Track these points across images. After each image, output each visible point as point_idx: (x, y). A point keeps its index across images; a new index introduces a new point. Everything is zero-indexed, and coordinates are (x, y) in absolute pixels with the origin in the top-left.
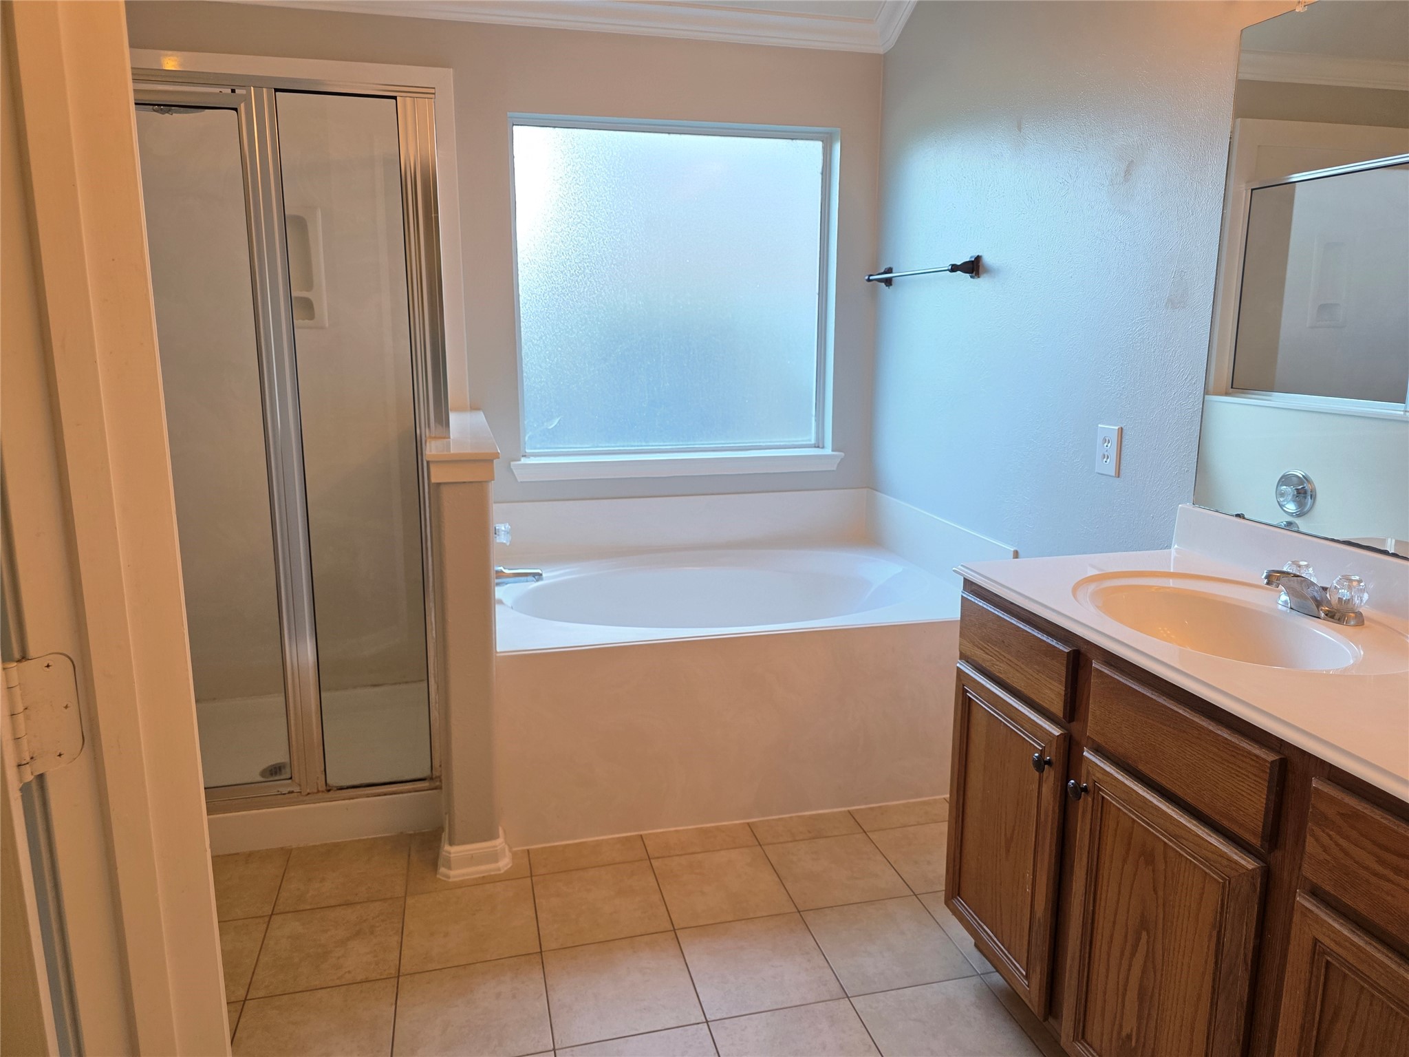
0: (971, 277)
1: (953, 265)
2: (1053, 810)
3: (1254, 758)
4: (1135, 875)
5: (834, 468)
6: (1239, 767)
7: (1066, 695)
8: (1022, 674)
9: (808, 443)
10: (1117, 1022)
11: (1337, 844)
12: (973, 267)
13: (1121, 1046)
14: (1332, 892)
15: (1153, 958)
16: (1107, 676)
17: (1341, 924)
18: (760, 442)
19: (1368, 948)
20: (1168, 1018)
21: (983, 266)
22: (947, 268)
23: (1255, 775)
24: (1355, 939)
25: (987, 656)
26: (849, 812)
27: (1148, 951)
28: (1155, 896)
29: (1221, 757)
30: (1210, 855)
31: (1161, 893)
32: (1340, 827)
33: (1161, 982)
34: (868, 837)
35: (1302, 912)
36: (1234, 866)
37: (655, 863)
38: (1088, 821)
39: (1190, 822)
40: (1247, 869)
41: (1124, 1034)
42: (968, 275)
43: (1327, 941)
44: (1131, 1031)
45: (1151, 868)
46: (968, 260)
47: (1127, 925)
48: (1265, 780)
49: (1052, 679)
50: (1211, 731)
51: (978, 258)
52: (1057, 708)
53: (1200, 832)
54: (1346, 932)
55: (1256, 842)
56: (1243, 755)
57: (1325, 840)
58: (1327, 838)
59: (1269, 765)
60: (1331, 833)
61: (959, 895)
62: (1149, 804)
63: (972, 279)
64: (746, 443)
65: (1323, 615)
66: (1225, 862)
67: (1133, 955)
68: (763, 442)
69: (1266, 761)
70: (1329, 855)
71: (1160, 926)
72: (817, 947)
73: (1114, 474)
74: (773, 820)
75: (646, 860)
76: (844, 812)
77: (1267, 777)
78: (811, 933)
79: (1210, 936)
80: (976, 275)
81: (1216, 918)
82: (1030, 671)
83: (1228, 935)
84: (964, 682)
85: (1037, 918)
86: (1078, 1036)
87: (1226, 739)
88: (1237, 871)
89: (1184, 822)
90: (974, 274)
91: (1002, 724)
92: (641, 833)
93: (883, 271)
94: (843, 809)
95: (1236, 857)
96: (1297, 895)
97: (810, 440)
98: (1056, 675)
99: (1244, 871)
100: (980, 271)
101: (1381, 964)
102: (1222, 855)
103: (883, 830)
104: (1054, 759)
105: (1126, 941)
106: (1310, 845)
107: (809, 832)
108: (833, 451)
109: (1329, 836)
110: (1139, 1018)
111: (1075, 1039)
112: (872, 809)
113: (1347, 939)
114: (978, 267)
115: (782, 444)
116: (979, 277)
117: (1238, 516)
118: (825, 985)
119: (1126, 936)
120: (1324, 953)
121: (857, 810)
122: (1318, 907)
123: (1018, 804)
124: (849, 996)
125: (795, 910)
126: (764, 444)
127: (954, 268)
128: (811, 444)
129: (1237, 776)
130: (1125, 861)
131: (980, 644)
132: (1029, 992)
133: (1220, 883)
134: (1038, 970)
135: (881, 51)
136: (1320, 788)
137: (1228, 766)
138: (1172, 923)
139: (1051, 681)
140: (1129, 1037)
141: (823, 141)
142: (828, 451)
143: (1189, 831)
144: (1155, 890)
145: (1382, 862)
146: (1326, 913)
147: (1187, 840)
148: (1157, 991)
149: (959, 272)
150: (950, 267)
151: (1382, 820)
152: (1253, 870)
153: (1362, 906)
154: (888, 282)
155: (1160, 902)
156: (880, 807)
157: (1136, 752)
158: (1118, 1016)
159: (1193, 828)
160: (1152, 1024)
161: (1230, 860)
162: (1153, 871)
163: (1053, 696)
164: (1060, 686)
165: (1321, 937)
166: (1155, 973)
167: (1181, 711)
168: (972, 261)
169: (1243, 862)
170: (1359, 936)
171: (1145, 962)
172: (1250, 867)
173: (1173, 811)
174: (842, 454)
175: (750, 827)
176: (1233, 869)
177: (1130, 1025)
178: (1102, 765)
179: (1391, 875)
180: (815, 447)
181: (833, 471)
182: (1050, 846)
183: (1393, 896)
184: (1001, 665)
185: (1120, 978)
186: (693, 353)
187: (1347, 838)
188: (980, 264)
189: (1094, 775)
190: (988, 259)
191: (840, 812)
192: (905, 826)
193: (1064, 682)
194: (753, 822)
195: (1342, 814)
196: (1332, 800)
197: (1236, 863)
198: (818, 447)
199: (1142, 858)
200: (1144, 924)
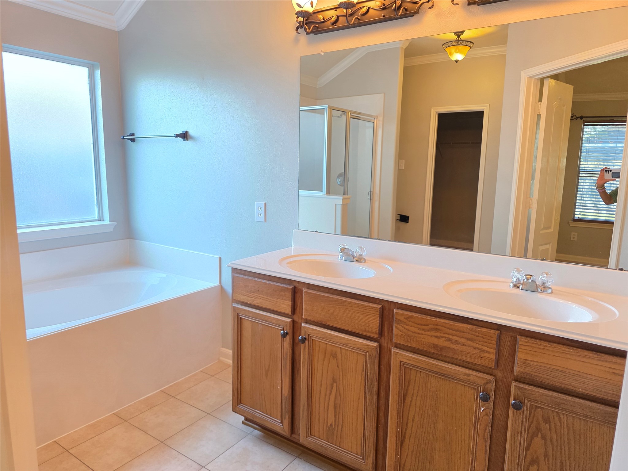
0: (184, 140)
1: (176, 134)
2: (290, 352)
3: (373, 308)
4: (329, 364)
5: (112, 230)
6: (368, 312)
7: (292, 305)
8: (270, 301)
9: (94, 219)
10: (326, 421)
11: (405, 328)
12: (185, 136)
13: (328, 430)
14: (405, 344)
15: (339, 392)
16: (311, 293)
17: (408, 353)
18: (68, 220)
19: (418, 358)
20: (347, 411)
21: (190, 136)
22: (173, 136)
23: (374, 314)
24: (414, 356)
25: (250, 298)
26: (161, 391)
27: (337, 390)
28: (338, 369)
29: (361, 311)
30: (360, 346)
31: (340, 367)
32: (406, 322)
33: (343, 399)
34: (176, 398)
35: (395, 354)
36: (369, 347)
37: (72, 451)
38: (307, 350)
39: (350, 337)
40: (375, 346)
41: (329, 425)
42: (182, 139)
43: (405, 361)
44: (332, 422)
45: (336, 359)
46: (182, 132)
47: (327, 384)
48: (378, 314)
49: (284, 300)
50: (356, 303)
51: (187, 132)
52: (288, 311)
53: (355, 340)
54: (410, 355)
55: (377, 336)
56: (369, 308)
57: (401, 328)
58: (402, 327)
59: (379, 309)
60: (402, 325)
61: (241, 403)
62: (334, 336)
63: (184, 141)
64: (60, 221)
65: (355, 261)
66: (366, 347)
67: (330, 394)
68: (70, 220)
69: (378, 308)
70: (402, 332)
71: (341, 378)
72: (179, 453)
73: (264, 221)
74: (126, 407)
75: (66, 451)
76: (159, 391)
77: (378, 313)
78: (172, 448)
79: (362, 375)
80: (186, 139)
81: (364, 367)
82: (274, 299)
83: (369, 371)
84: (238, 312)
85: (285, 397)
86: (308, 435)
87: (362, 304)
88: (371, 348)
89: (349, 338)
90: (185, 139)
91: (260, 324)
92: (54, 440)
93: (129, 135)
94: (158, 391)
95: (370, 344)
96: (392, 349)
97: (95, 217)
98: (287, 298)
99: (374, 347)
100: (188, 137)
101: (423, 361)
102: (365, 345)
103: (181, 393)
104: (288, 331)
105: (327, 390)
106: (395, 331)
107: (147, 406)
108: (110, 222)
109: (402, 326)
110: (335, 416)
111: (308, 436)
112: (171, 386)
113: (411, 357)
114: (187, 136)
115: (80, 220)
116: (188, 140)
117: (316, 231)
118: (191, 467)
119: (327, 388)
120: (404, 364)
121: (164, 389)
122: (400, 351)
123: (271, 355)
124: (204, 466)
125: (160, 442)
126: (70, 221)
127: (177, 136)
128: (95, 220)
129: (368, 316)
130: (324, 360)
131: (245, 294)
132: (283, 428)
133: (364, 355)
134: (287, 417)
135: (117, 29)
136: (397, 312)
137: (364, 313)
138: (346, 376)
139: (284, 301)
140: (331, 425)
141: (88, 68)
142: (107, 222)
143: (351, 340)
144: (338, 367)
145: (420, 329)
146: (403, 352)
147: (350, 344)
148: (342, 404)
149: (179, 138)
150: (175, 135)
151: (419, 316)
152: (377, 346)
153: (415, 345)
154: (133, 140)
155: (341, 370)
156: (174, 384)
157: (326, 318)
158: (326, 419)
159: (352, 339)
160: (341, 415)
161: (368, 345)
162: (337, 360)
163: (286, 307)
164: (289, 302)
165: (402, 360)
166: (340, 396)
167: (343, 299)
168: (184, 133)
169: (373, 345)
170: (414, 355)
171: (336, 394)
172: (375, 345)
173: (343, 335)
174: (116, 223)
175: (115, 414)
176: (369, 348)
177: (331, 420)
178: (311, 327)
179: (423, 332)
180: (98, 221)
181: (111, 232)
182: (289, 366)
183: (424, 338)
184: (258, 300)
185: (325, 405)
186: (23, 173)
187: (408, 325)
188: (188, 135)
189: (308, 332)
190: (191, 132)
191: (157, 392)
192: (190, 388)
193: (291, 300)
194: (116, 412)
195: (406, 318)
196: (402, 314)
197: (370, 346)
198: (100, 220)
199: (332, 356)
200: (334, 381)
